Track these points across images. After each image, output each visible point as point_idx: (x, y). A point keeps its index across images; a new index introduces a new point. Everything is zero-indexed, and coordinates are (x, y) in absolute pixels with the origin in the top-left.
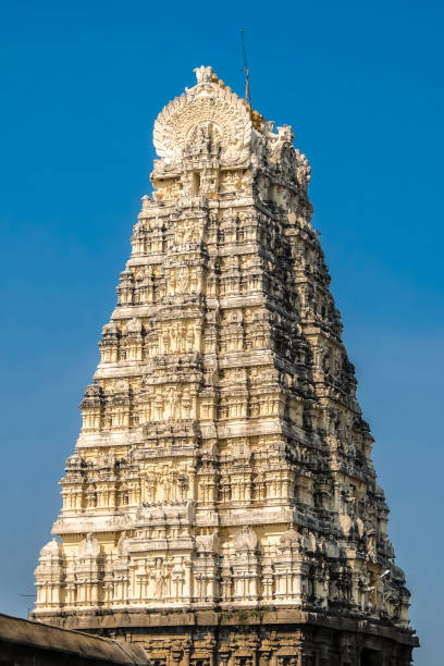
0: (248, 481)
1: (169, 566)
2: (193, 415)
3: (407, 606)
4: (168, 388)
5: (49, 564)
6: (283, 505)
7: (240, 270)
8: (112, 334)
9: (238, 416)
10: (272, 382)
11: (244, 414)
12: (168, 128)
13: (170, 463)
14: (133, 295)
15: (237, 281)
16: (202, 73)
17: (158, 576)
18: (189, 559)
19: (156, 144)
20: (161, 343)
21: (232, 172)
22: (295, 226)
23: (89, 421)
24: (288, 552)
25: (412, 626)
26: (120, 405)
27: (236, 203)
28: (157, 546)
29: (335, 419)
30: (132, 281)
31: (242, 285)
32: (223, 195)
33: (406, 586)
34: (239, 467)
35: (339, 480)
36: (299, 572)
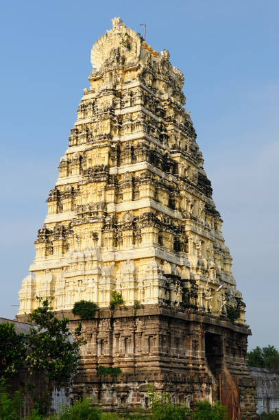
0: (131, 234)
1: (85, 285)
2: (102, 199)
3: (244, 312)
5: (26, 287)
6: (150, 247)
7: (132, 120)
8: (65, 162)
9: (128, 198)
11: (131, 197)
12: (98, 52)
14: (77, 140)
15: (130, 126)
16: (115, 21)
17: (79, 291)
18: (96, 280)
19: (92, 62)
20: (88, 163)
21: (130, 70)
22: (168, 100)
23: (51, 208)
24: (151, 273)
25: (246, 323)
26: (67, 198)
27: (131, 86)
28: (79, 273)
29: (190, 203)
30: (77, 133)
31: (132, 128)
32: (124, 83)
33: (243, 301)
34: (127, 227)
35: (191, 236)
36: (157, 284)
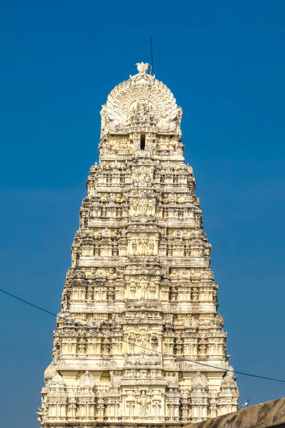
0: (196, 343)
1: (150, 396)
2: (156, 297)
4: (140, 278)
5: (58, 390)
6: (220, 360)
7: (177, 203)
8: (90, 237)
9: (185, 299)
10: (208, 279)
11: (189, 299)
12: (118, 101)
13: (146, 328)
14: (102, 212)
15: (177, 210)
16: (142, 67)
18: (164, 392)
20: (130, 247)
21: (164, 136)
23: (78, 295)
24: (229, 390)
26: (101, 286)
27: (172, 158)
30: (100, 202)
31: (180, 213)
32: (160, 151)
34: (190, 333)
36: (236, 403)
